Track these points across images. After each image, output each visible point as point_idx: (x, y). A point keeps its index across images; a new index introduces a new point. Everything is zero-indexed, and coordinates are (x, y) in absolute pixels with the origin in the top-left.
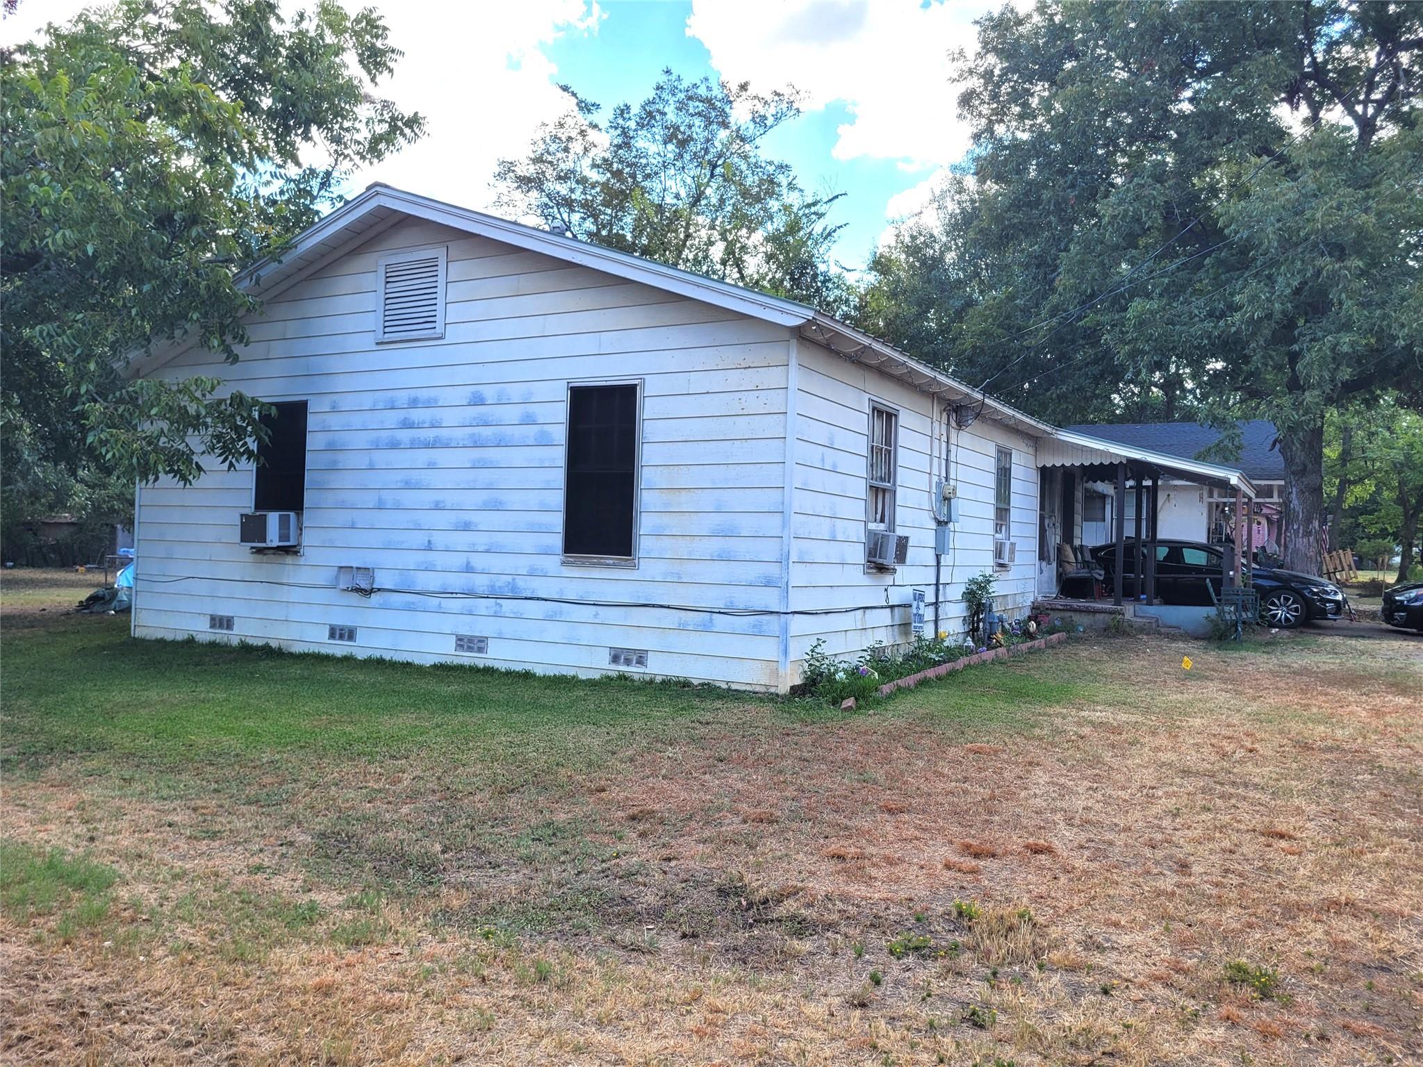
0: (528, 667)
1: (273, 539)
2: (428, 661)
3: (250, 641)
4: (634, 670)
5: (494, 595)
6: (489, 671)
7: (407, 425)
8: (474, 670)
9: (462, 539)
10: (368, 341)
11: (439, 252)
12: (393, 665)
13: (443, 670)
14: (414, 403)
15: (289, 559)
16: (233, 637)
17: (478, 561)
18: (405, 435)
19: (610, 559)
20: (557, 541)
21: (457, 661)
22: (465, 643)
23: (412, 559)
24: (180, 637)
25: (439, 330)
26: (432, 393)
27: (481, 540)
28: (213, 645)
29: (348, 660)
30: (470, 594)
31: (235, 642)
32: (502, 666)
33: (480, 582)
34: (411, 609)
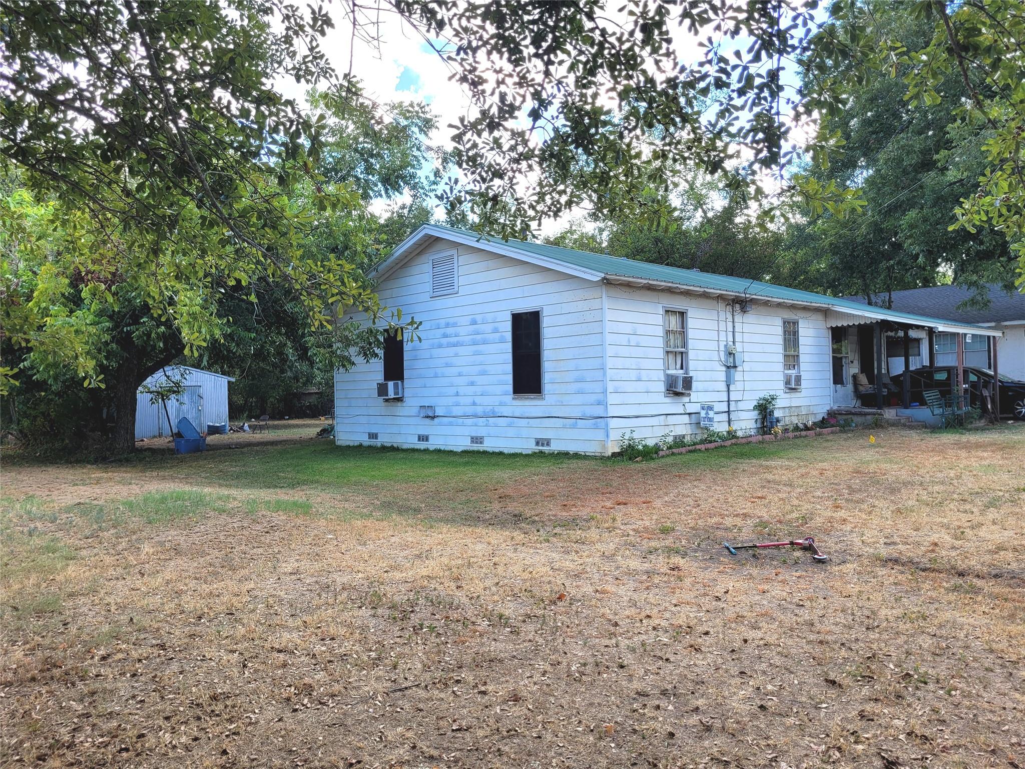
0: (501, 450)
1: (391, 394)
2: (460, 449)
3: (385, 444)
4: (545, 449)
5: (486, 416)
6: (485, 453)
7: (445, 336)
8: (478, 452)
9: (472, 389)
10: (426, 297)
11: (454, 252)
12: (444, 452)
13: (465, 453)
14: (447, 325)
15: (399, 404)
16: (378, 443)
17: (478, 400)
18: (444, 341)
19: (532, 396)
20: (510, 388)
21: (472, 449)
22: (476, 440)
23: (451, 401)
24: (356, 444)
25: (456, 289)
26: (455, 320)
27: (478, 389)
28: (370, 447)
29: (426, 451)
30: (476, 416)
31: (379, 445)
32: (490, 450)
33: (479, 410)
34: (451, 424)
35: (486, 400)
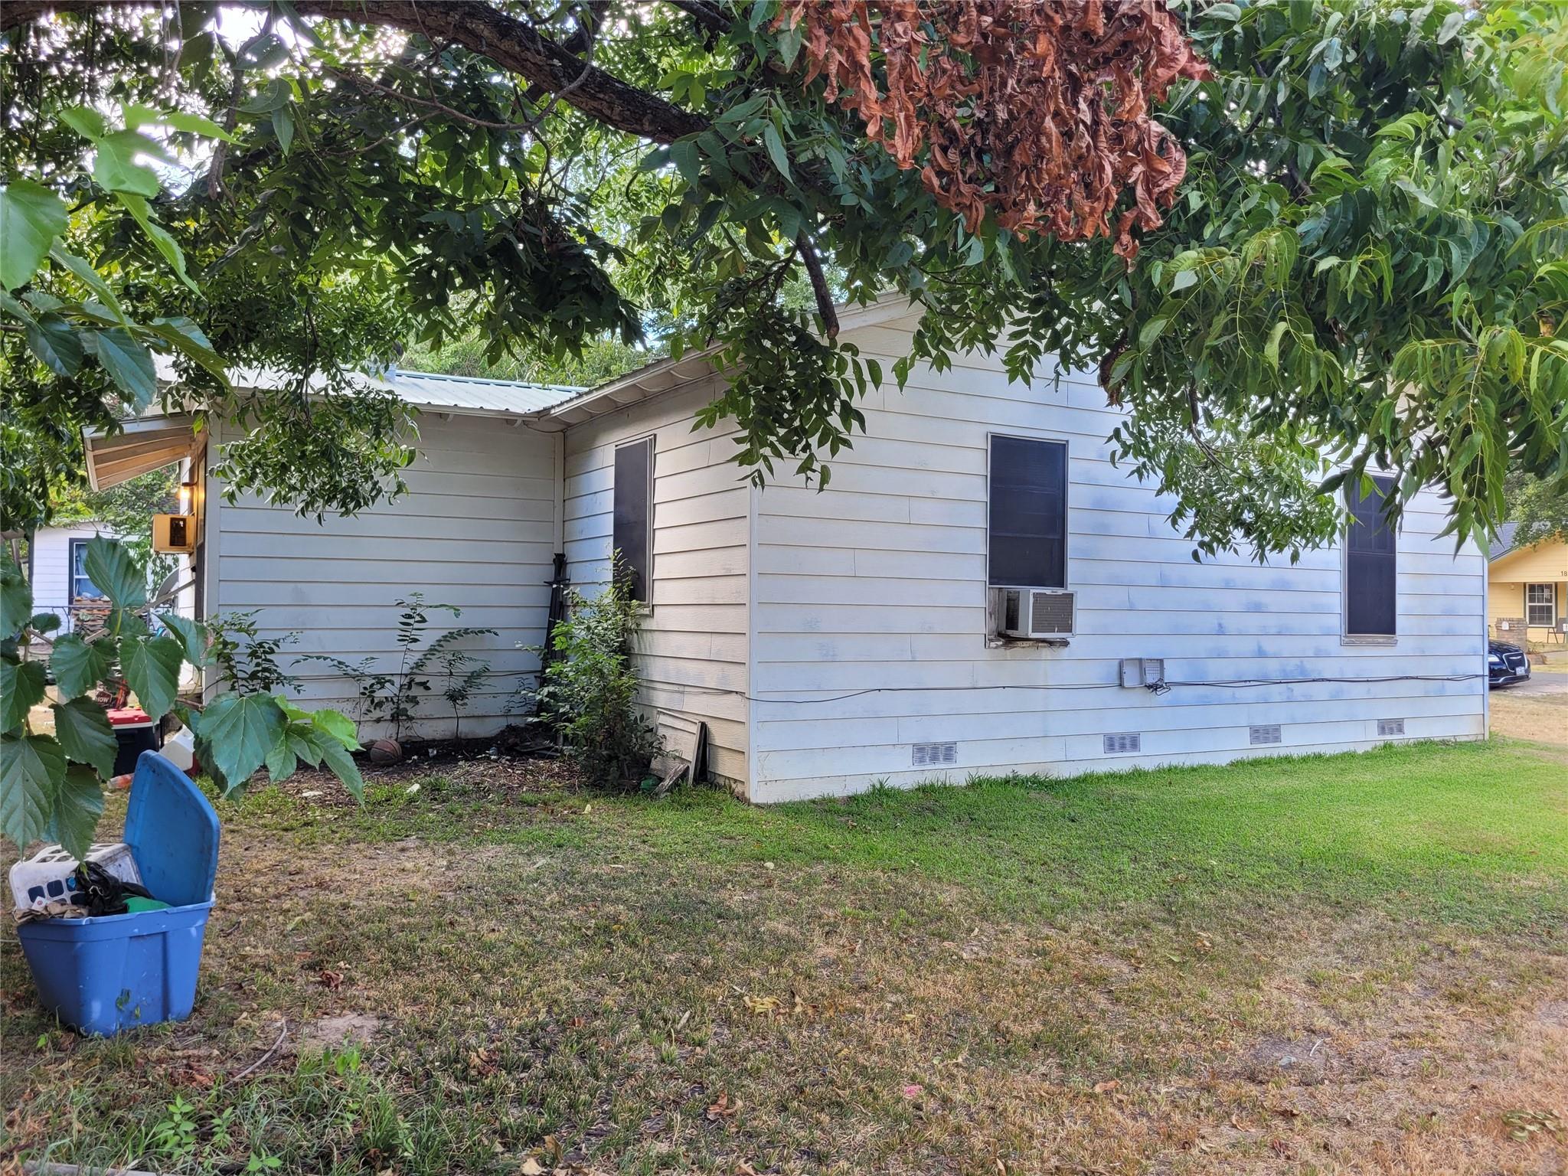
5: (1284, 679)
6: (1284, 761)
8: (1268, 762)
9: (1253, 621)
16: (956, 774)
17: (1270, 645)
19: (1380, 638)
20: (1336, 621)
21: (1252, 755)
22: (1259, 734)
23: (1205, 644)
24: (861, 787)
27: (1271, 622)
30: (1264, 680)
31: (961, 780)
32: (1296, 753)
33: (1272, 667)
34: (1204, 703)
35: (1285, 645)
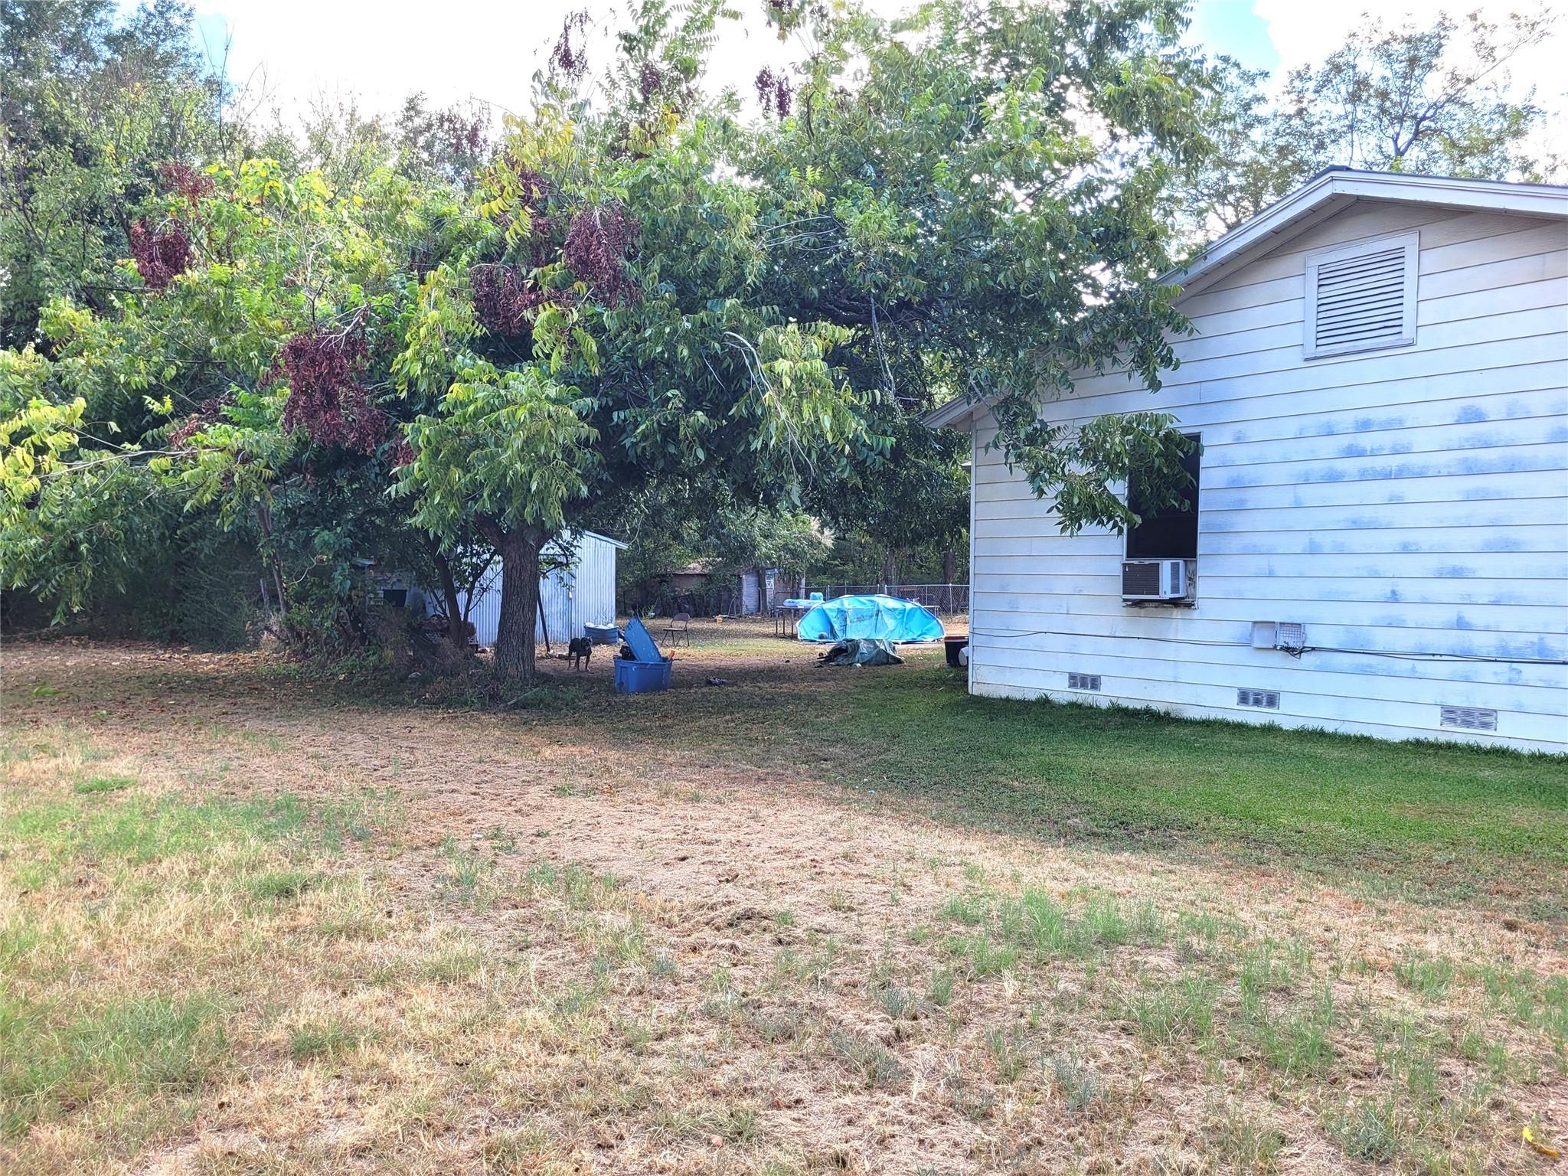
1: (1166, 592)
2: (1397, 736)
3: (1126, 704)
5: (1505, 657)
6: (1500, 753)
7: (1354, 452)
8: (1475, 751)
9: (1454, 587)
10: (1295, 358)
11: (1408, 242)
12: (1346, 740)
13: (1419, 747)
14: (1365, 426)
15: (1177, 613)
16: (1102, 698)
17: (1478, 616)
18: (1351, 465)
21: (1443, 738)
23: (1365, 614)
24: (1032, 696)
25: (1407, 333)
26: (1394, 413)
27: (1484, 590)
28: (1073, 705)
29: (1270, 730)
30: (1467, 656)
31: (1104, 704)
32: (1523, 747)
34: (1367, 671)
35: (1508, 618)
